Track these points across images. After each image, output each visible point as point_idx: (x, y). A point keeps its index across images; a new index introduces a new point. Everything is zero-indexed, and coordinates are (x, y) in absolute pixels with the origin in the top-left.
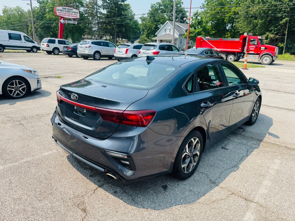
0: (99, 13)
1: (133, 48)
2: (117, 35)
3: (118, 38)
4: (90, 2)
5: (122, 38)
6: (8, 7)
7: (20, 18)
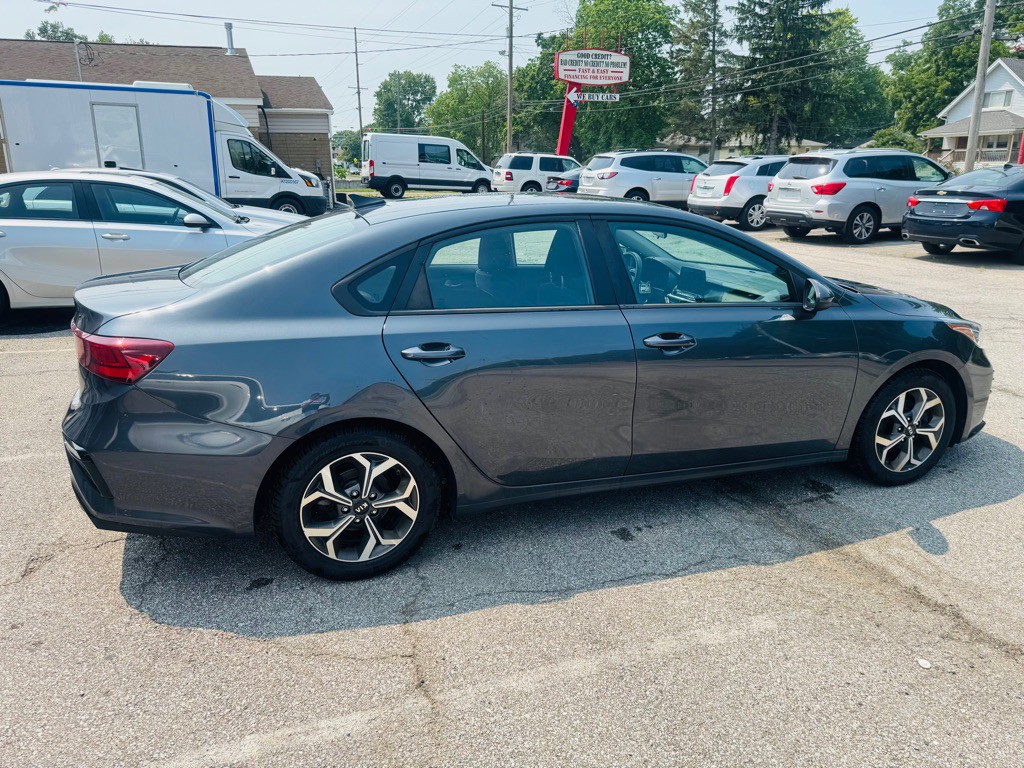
0: (724, 56)
1: (758, 174)
2: (780, 129)
3: (783, 140)
4: (692, 22)
5: (799, 140)
6: (462, 68)
7: (490, 97)
